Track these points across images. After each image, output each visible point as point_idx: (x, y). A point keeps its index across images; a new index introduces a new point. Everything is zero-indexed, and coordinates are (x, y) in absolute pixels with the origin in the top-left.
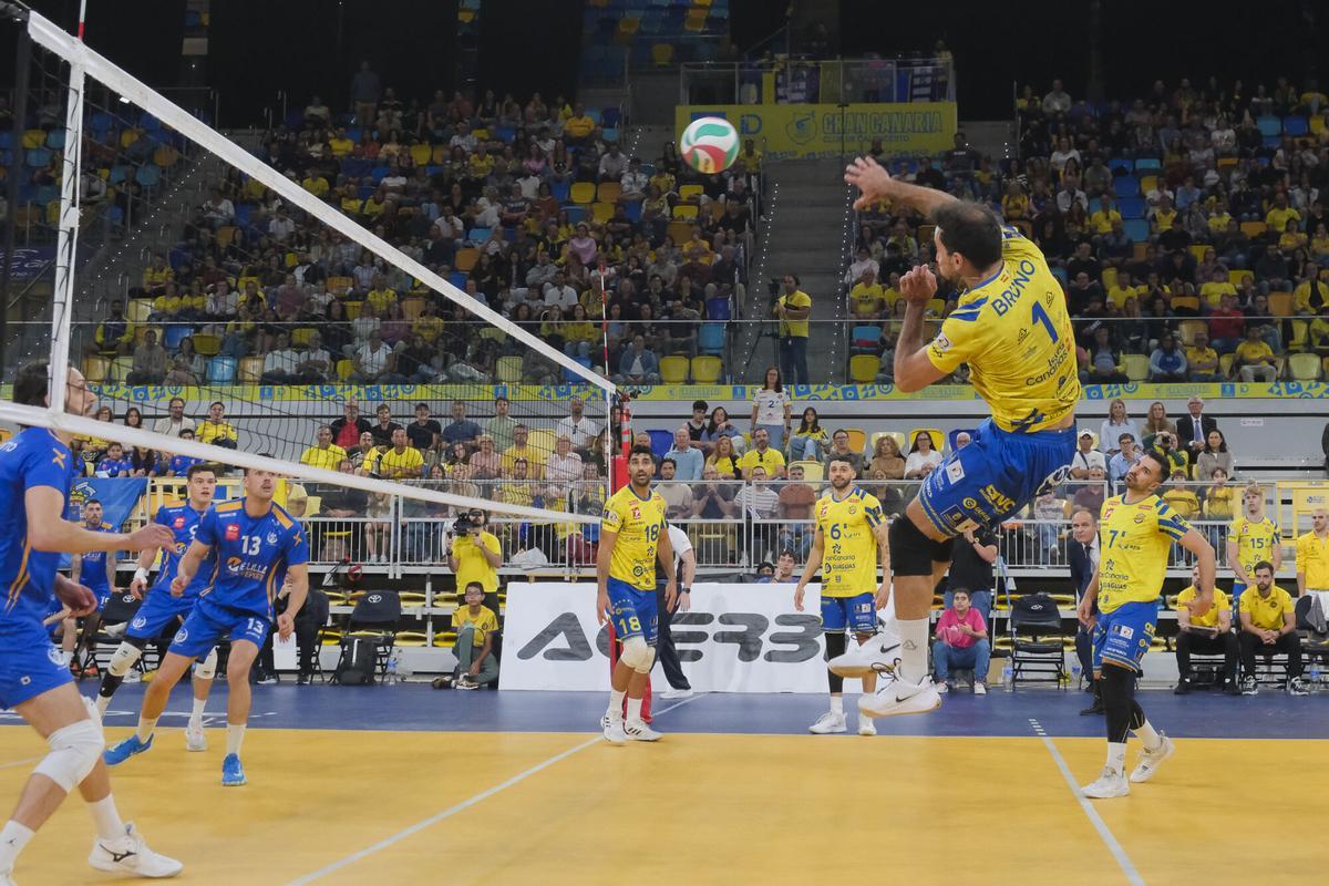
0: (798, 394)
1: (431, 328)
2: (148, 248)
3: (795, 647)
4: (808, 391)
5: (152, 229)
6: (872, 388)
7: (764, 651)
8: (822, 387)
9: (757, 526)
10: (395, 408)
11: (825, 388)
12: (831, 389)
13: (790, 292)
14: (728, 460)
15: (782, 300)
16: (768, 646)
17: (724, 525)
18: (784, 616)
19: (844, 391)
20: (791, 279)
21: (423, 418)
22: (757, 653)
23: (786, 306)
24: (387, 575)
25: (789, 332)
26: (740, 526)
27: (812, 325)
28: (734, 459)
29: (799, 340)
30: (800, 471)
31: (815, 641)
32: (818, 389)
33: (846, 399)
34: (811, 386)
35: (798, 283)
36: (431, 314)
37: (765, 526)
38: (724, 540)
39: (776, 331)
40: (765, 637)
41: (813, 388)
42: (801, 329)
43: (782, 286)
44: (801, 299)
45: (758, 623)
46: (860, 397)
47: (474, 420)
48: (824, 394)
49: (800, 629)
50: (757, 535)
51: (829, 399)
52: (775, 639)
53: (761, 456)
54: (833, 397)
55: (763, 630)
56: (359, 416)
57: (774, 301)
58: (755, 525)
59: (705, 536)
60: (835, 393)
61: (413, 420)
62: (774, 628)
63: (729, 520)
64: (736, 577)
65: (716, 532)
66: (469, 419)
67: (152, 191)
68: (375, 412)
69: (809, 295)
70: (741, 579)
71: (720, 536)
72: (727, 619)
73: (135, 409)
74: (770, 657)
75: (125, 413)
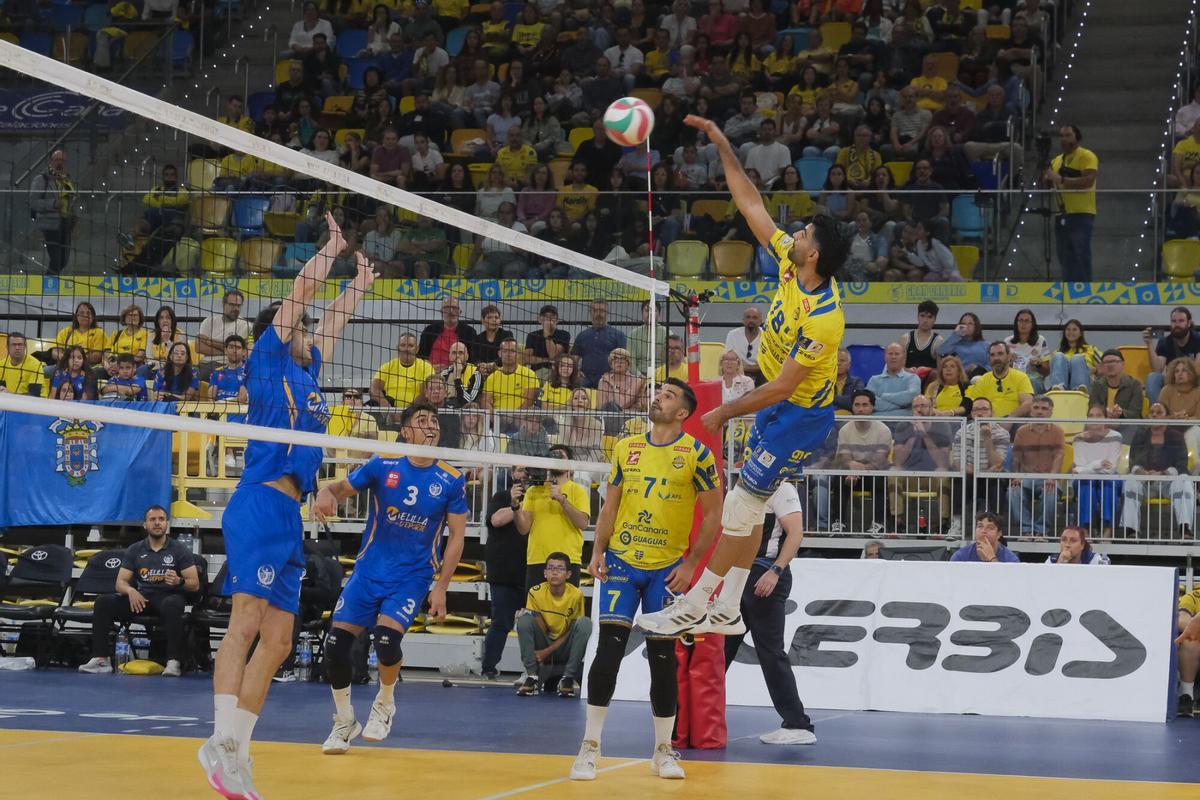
0: (1074, 295)
1: (582, 200)
2: (217, 90)
3: (985, 651)
4: (1087, 292)
5: (227, 64)
6: (1179, 287)
7: (942, 655)
8: (1107, 285)
9: (981, 481)
10: (507, 312)
11: (1112, 287)
12: (1120, 287)
13: (1068, 149)
14: (955, 389)
15: (1057, 162)
16: (947, 649)
17: (935, 480)
18: (971, 607)
19: (1139, 292)
20: (1070, 130)
21: (546, 326)
22: (933, 658)
23: (1064, 171)
24: (478, 539)
25: (1062, 207)
26: (958, 481)
27: (1100, 198)
28: (963, 387)
29: (1081, 220)
30: (1046, 404)
31: (1014, 643)
32: (1102, 289)
33: (1141, 302)
34: (1092, 284)
35: (1079, 137)
36: (579, 182)
37: (993, 481)
38: (935, 500)
39: (1046, 205)
40: (944, 637)
41: (1095, 286)
42: (1085, 203)
43: (1056, 142)
44: (1084, 159)
45: (934, 617)
46: (1163, 300)
47: (618, 328)
48: (1109, 295)
49: (993, 627)
50: (981, 494)
51: (1117, 302)
52: (959, 639)
53: (999, 383)
54: (1123, 300)
55: (941, 627)
56: (460, 322)
57: (1045, 164)
58: (979, 480)
59: (909, 494)
60: (1126, 295)
61: (534, 328)
62: (957, 624)
63: (941, 474)
64: (941, 552)
65: (925, 488)
66: (613, 327)
67: (234, 10)
68: (478, 317)
69: (1094, 151)
70: (946, 555)
71: (930, 494)
72: (891, 610)
73: (168, 308)
74: (951, 663)
75: (154, 315)
